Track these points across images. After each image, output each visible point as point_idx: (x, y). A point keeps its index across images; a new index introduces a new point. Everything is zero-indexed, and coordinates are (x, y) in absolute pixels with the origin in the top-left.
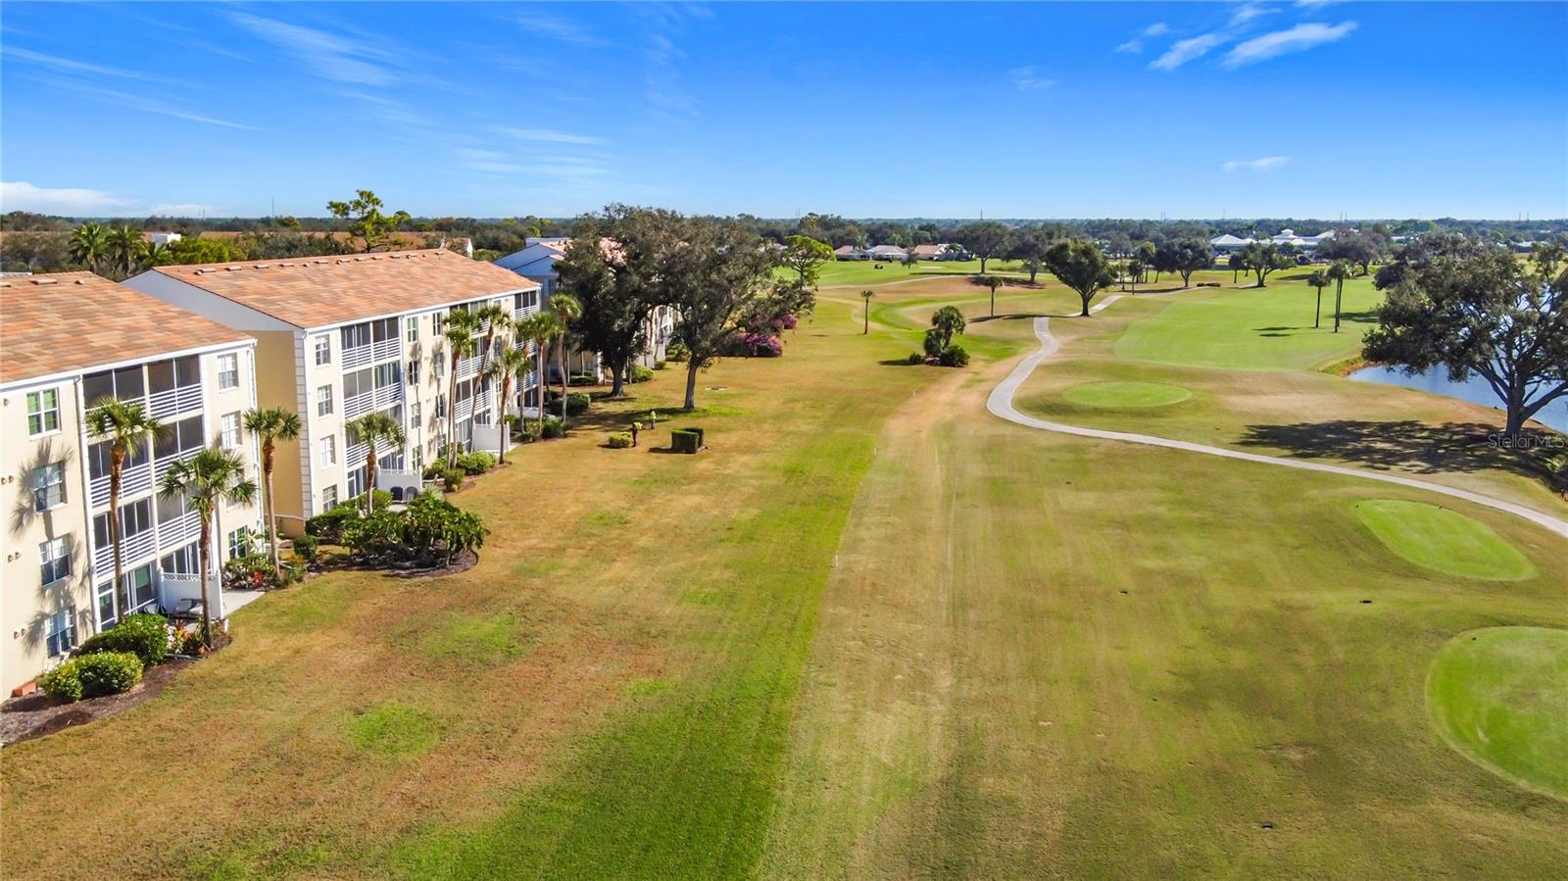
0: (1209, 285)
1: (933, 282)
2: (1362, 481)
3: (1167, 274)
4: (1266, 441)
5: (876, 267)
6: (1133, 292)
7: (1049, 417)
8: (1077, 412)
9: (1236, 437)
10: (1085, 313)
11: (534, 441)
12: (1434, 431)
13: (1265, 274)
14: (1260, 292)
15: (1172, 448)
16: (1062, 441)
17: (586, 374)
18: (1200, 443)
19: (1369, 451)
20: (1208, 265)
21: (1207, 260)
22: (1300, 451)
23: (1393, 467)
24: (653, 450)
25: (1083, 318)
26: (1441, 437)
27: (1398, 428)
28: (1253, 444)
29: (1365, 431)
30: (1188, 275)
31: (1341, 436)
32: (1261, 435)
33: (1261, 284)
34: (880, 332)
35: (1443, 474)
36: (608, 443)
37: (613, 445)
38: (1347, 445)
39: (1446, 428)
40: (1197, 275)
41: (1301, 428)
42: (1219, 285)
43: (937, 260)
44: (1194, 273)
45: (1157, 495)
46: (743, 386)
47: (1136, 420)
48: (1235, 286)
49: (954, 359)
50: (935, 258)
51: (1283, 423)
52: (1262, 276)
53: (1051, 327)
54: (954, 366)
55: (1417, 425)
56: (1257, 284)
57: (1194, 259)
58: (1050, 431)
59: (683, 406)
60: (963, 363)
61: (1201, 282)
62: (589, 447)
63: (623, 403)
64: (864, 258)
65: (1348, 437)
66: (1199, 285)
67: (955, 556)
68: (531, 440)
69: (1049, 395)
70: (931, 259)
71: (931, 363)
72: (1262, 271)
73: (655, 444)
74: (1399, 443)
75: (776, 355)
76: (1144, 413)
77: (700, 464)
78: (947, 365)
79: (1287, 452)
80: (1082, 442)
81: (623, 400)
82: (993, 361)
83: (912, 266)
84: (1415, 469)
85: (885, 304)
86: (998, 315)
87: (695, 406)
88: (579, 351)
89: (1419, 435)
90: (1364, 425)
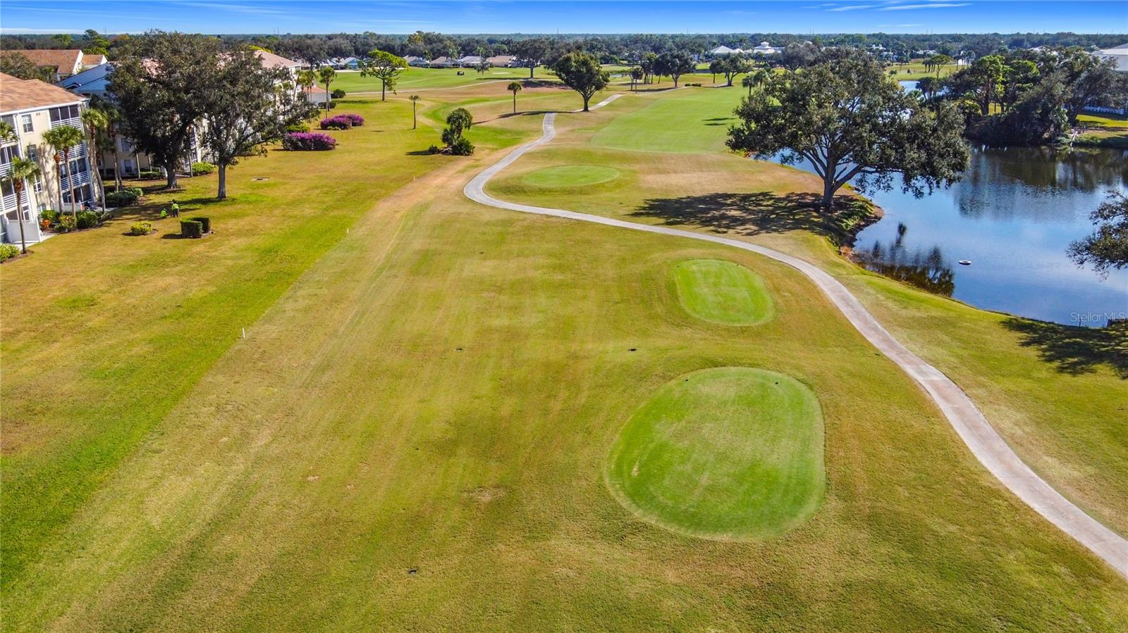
0: (694, 85)
1: (492, 85)
2: (702, 244)
3: (663, 77)
4: (652, 212)
5: (458, 74)
6: (636, 91)
7: (504, 196)
8: (525, 192)
9: (632, 209)
10: (586, 109)
11: (69, 231)
12: (779, 200)
13: (733, 76)
14: (730, 90)
15: (578, 220)
16: (503, 216)
17: (153, 170)
18: (602, 215)
19: (723, 217)
20: (692, 70)
21: (690, 66)
22: (672, 220)
23: (731, 231)
24: (166, 237)
25: (584, 113)
26: (780, 204)
27: (754, 198)
28: (642, 214)
29: (729, 202)
30: (677, 78)
31: (708, 206)
32: (651, 207)
33: (730, 84)
34: (427, 127)
35: (764, 236)
36: (131, 231)
37: (135, 233)
38: (708, 213)
39: (787, 198)
40: (685, 78)
41: (684, 200)
42: (700, 85)
43: (510, 67)
44: (681, 76)
45: (541, 261)
46: (284, 176)
47: (566, 198)
48: (713, 85)
49: (462, 149)
50: (509, 65)
51: (673, 197)
52: (730, 78)
53: (556, 121)
54: (462, 155)
55: (768, 195)
56: (727, 84)
57: (682, 66)
58: (498, 208)
59: (217, 196)
60: (469, 152)
61: (688, 83)
62: (114, 235)
63: (171, 194)
64: (456, 66)
65: (713, 207)
66: (686, 85)
67: (352, 321)
68: (67, 231)
69: (513, 178)
70: (506, 66)
71: (446, 153)
72: (731, 74)
73: (171, 231)
74: (747, 210)
75: (330, 149)
76: (575, 191)
77: (197, 247)
78: (456, 154)
79: (662, 221)
80: (515, 217)
81: (174, 192)
82: (497, 149)
83: (485, 72)
84: (745, 232)
85: (447, 104)
86: (519, 112)
87: (226, 195)
88: (135, 152)
89: (765, 203)
90: (730, 196)
